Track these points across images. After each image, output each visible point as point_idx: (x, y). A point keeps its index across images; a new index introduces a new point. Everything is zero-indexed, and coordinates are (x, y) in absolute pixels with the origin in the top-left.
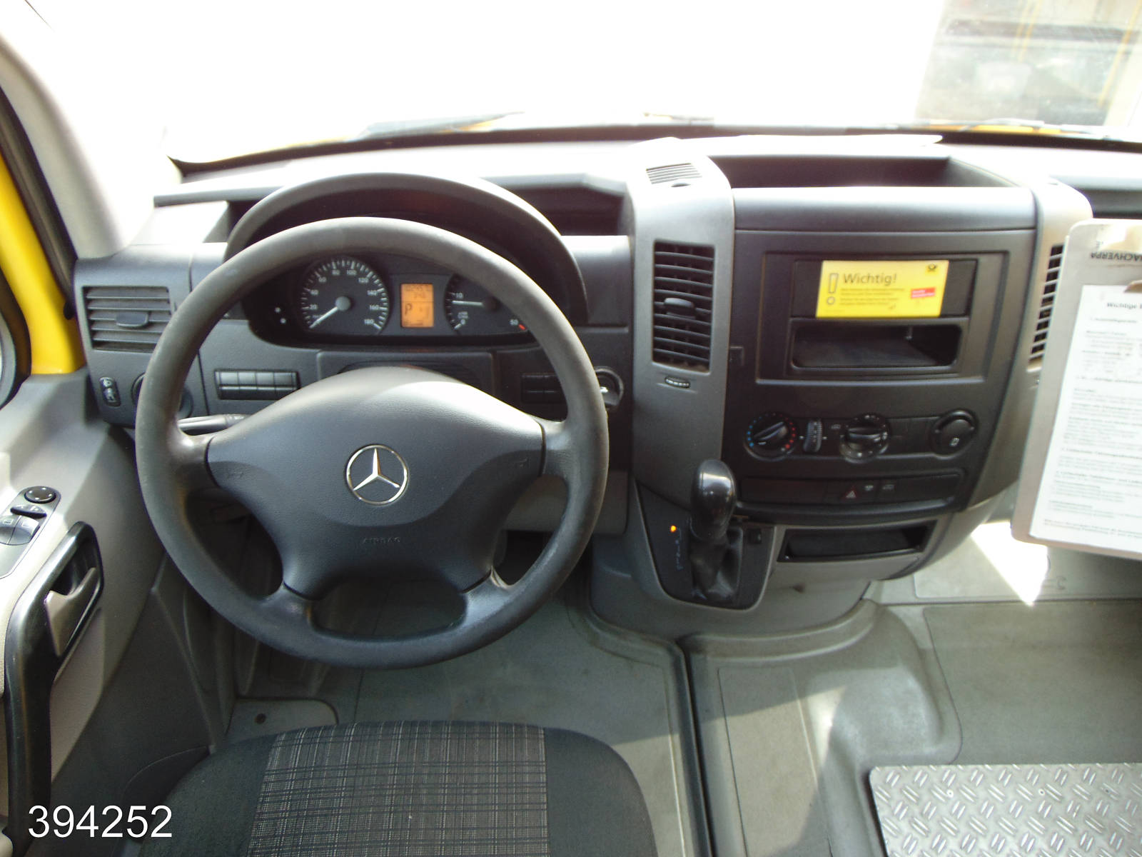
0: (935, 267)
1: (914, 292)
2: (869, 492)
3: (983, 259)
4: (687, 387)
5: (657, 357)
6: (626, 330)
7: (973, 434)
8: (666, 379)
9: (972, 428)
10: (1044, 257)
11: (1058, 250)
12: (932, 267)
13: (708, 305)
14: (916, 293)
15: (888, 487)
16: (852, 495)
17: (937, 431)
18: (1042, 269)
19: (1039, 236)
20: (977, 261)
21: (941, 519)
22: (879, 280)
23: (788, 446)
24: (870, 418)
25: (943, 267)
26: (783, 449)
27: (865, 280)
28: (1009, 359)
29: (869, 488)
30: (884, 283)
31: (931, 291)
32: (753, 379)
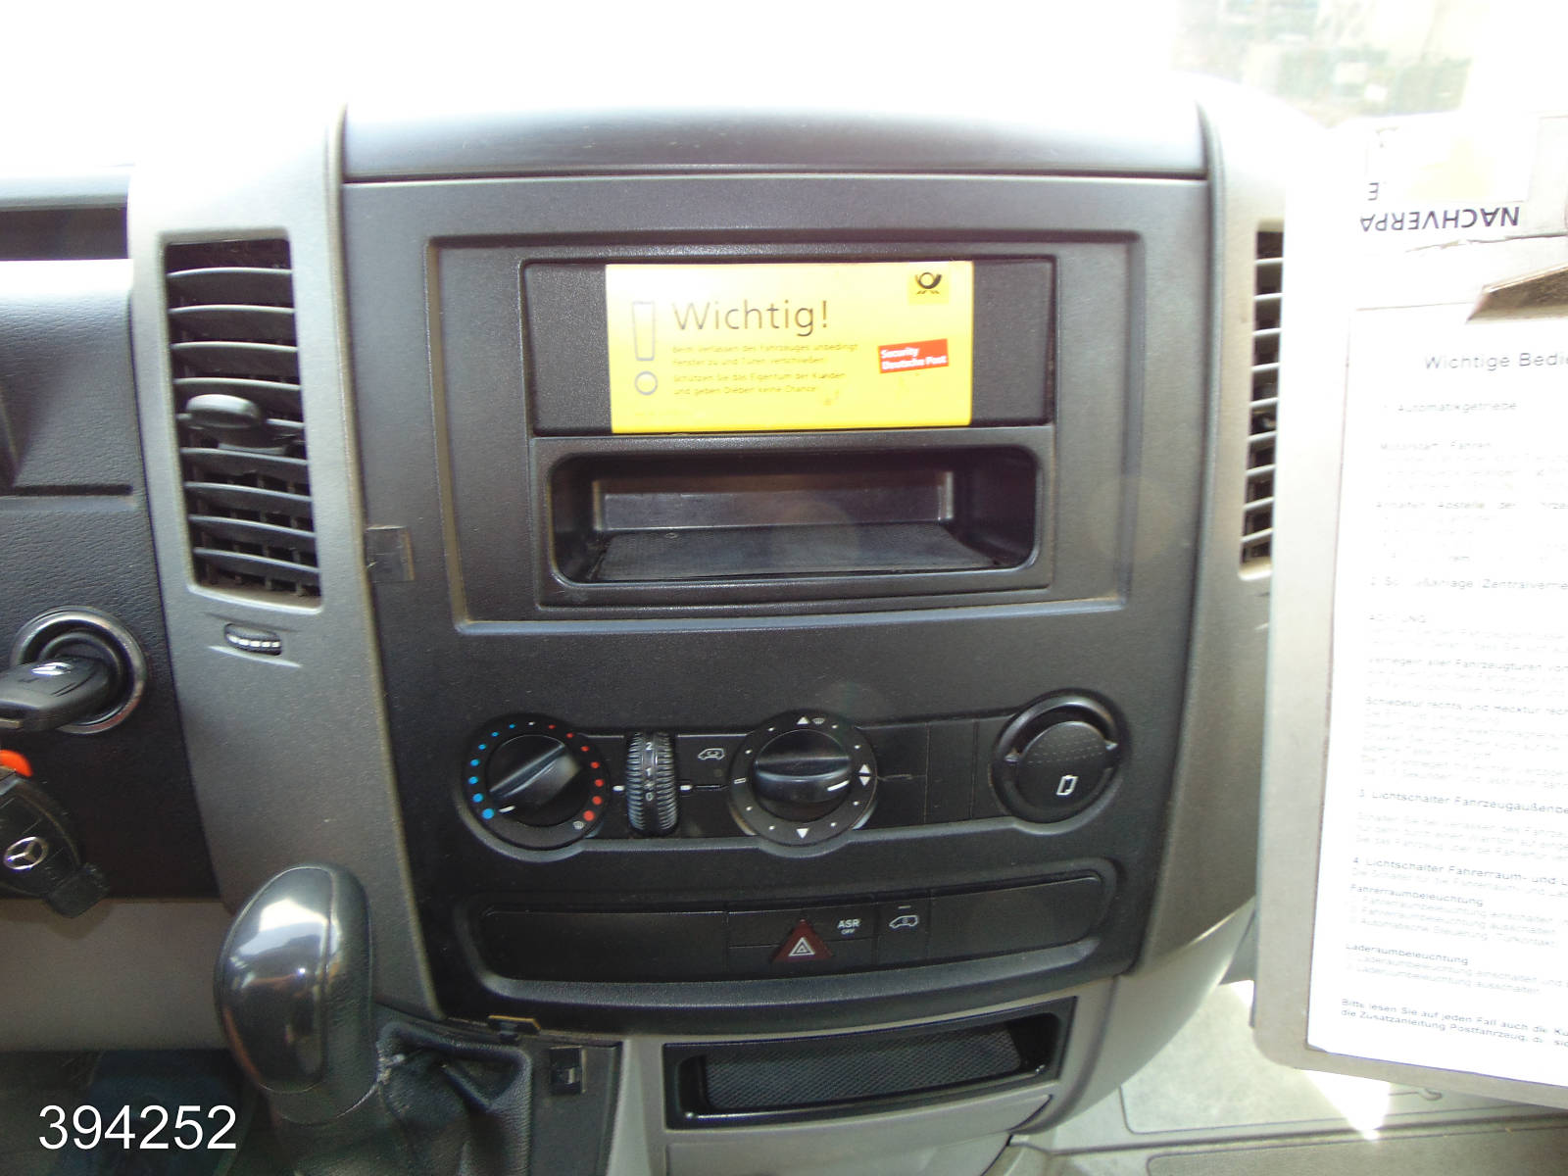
0: (937, 280)
1: (887, 354)
2: (850, 937)
3: (1070, 256)
4: (276, 652)
5: (208, 572)
6: (131, 504)
7: (1115, 760)
8: (227, 632)
9: (1112, 746)
10: (1240, 264)
11: (1270, 242)
12: (928, 281)
13: (293, 407)
14: (895, 356)
15: (908, 921)
16: (802, 948)
17: (1011, 758)
18: (1239, 293)
19: (1218, 194)
20: (1051, 259)
21: (1088, 996)
22: (779, 318)
23: (589, 816)
24: (811, 725)
25: (959, 276)
26: (579, 826)
27: (737, 319)
28: (1186, 544)
29: (849, 925)
30: (794, 329)
31: (935, 349)
32: (448, 617)
